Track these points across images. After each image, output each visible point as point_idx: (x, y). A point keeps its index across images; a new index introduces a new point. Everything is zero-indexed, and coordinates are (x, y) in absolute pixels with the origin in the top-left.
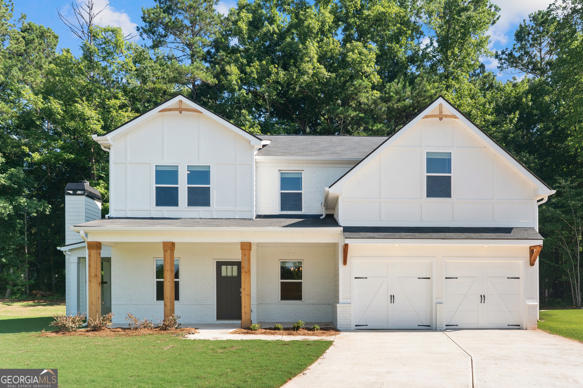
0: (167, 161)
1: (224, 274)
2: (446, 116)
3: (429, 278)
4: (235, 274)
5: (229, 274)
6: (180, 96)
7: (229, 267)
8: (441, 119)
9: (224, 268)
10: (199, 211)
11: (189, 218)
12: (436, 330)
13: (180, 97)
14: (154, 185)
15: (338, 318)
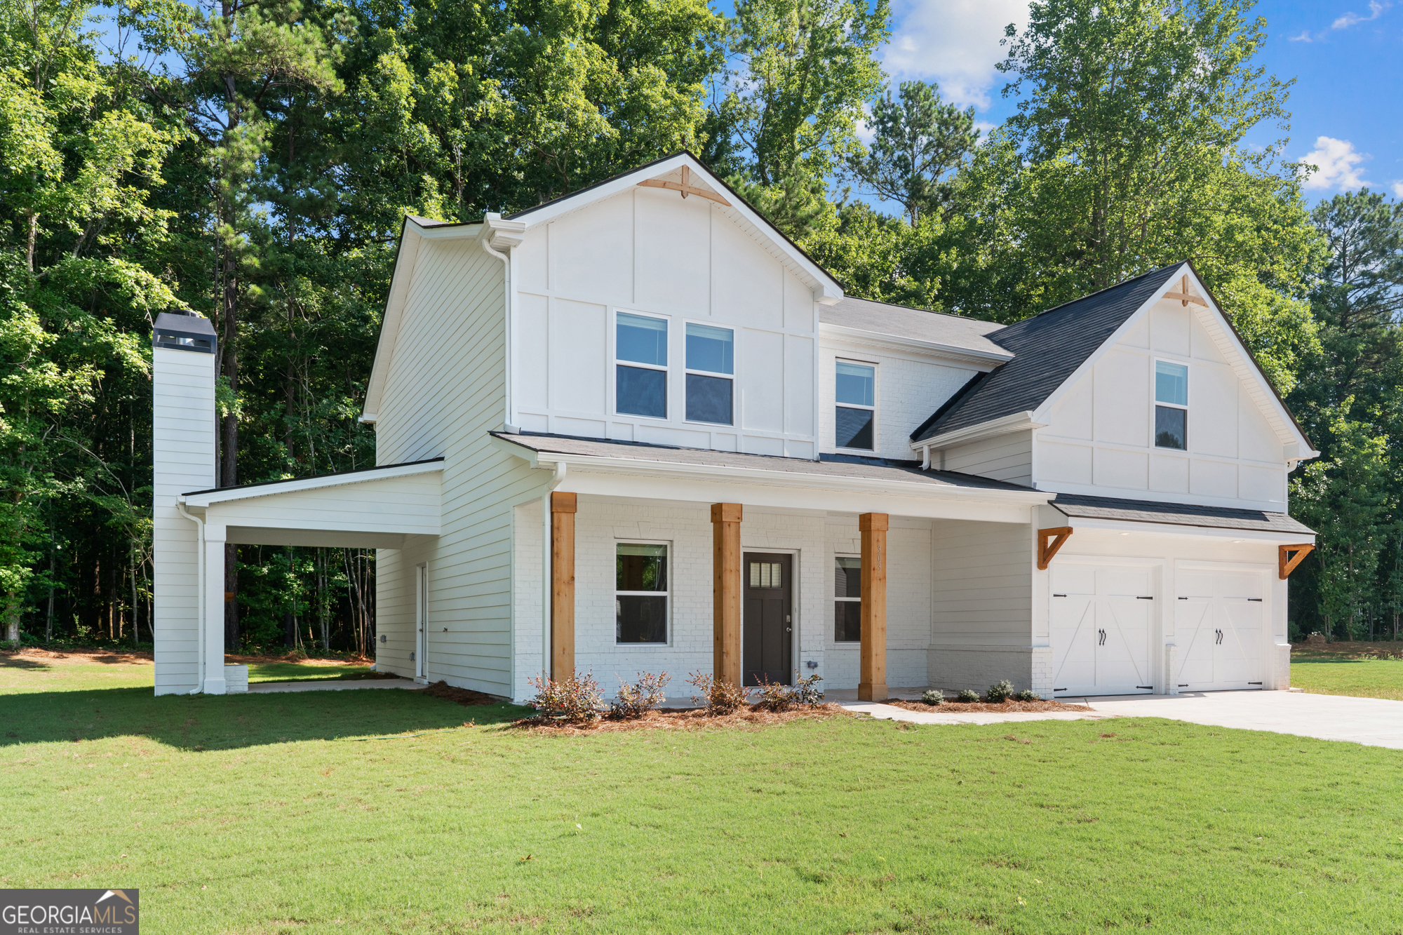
0: (646, 307)
1: (754, 582)
2: (1195, 300)
3: (1151, 598)
4: (776, 582)
5: (765, 583)
6: (685, 155)
7: (765, 567)
8: (1184, 303)
9: (754, 567)
10: (708, 433)
11: (689, 449)
12: (1167, 694)
13: (684, 160)
14: (614, 361)
15: (1033, 676)
